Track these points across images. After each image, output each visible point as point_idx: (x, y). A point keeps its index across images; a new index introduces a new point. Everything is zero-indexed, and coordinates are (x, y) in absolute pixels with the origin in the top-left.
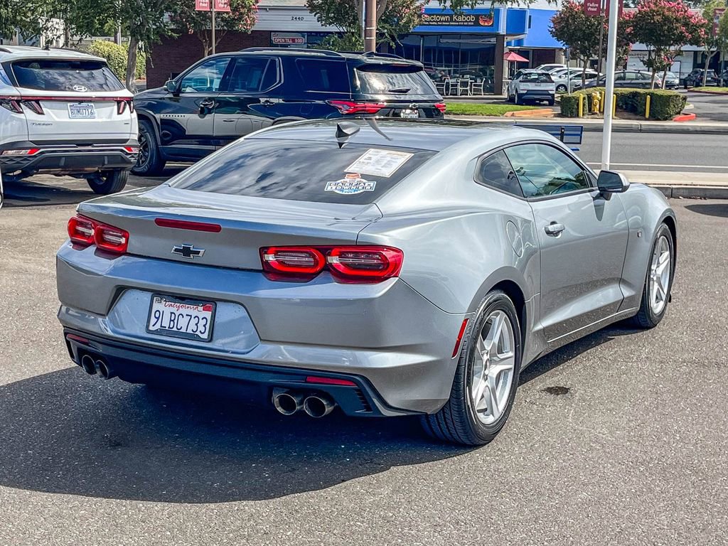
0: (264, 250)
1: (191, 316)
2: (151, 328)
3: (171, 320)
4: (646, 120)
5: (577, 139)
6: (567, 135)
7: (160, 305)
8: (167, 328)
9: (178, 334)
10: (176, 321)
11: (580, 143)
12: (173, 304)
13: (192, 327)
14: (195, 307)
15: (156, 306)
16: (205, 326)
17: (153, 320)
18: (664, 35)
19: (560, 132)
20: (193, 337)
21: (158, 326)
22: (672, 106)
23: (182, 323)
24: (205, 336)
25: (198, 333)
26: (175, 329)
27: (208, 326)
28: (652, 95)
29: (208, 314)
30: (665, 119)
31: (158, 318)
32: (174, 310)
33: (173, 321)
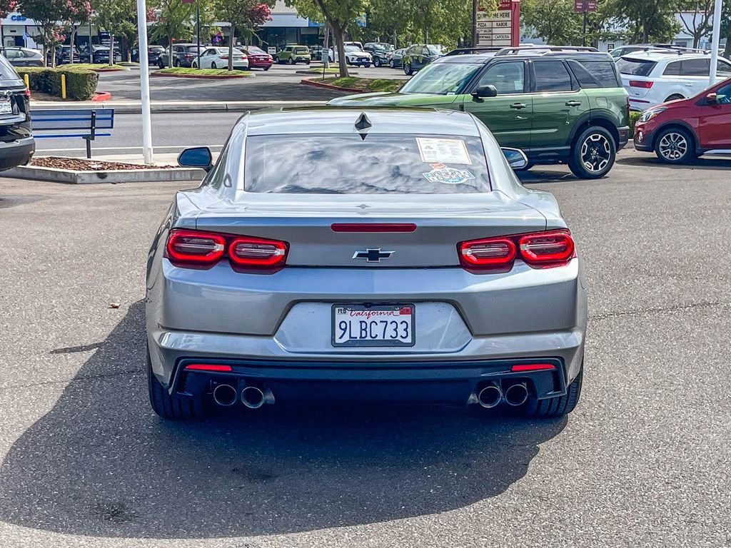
0: (460, 246)
1: (387, 322)
2: (338, 341)
3: (362, 329)
4: (64, 100)
5: (108, 123)
6: (98, 119)
7: (343, 315)
8: (358, 339)
9: (374, 342)
10: (368, 330)
11: (112, 127)
12: (361, 312)
13: (390, 333)
14: (389, 312)
15: (339, 317)
16: (406, 330)
17: (339, 332)
18: (53, 10)
19: (90, 116)
20: (394, 342)
21: (346, 338)
22: (89, 85)
23: (377, 331)
24: (409, 340)
25: (399, 338)
26: (369, 338)
27: (409, 330)
28: (67, 74)
29: (408, 318)
30: (84, 99)
31: (345, 330)
32: (364, 318)
33: (365, 330)
